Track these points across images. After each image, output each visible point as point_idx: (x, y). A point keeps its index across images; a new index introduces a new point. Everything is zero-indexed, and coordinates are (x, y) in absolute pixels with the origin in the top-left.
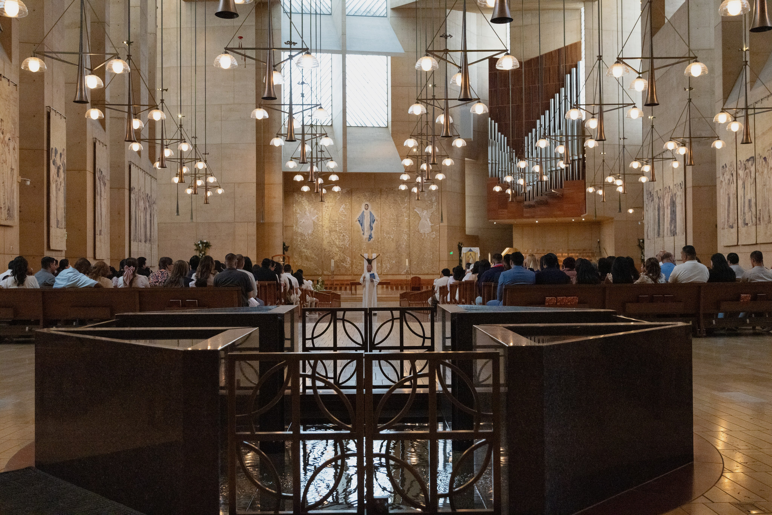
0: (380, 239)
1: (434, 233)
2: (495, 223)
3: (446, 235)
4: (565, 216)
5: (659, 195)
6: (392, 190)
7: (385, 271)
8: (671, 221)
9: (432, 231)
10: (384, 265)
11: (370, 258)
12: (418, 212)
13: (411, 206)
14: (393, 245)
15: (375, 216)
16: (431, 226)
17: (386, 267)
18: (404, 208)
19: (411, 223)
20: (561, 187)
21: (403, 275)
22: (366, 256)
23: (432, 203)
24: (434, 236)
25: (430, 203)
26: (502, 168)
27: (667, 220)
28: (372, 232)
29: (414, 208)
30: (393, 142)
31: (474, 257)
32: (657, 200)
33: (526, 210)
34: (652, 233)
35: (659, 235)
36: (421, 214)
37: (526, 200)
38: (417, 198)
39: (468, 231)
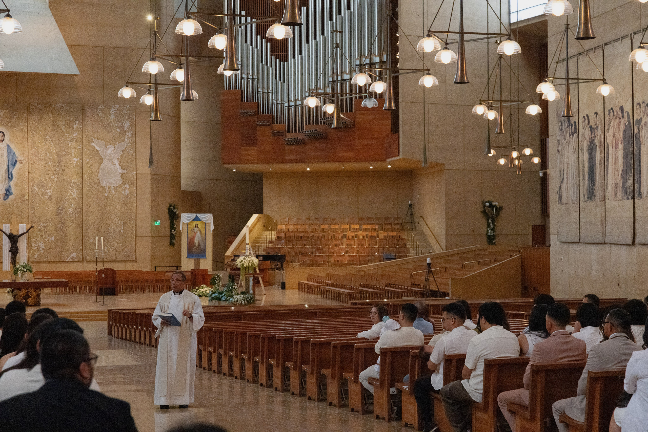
0: (26, 197)
1: (127, 186)
2: (234, 170)
3: (148, 190)
4: (356, 160)
5: (591, 124)
6: (51, 106)
7: (36, 256)
8: (625, 172)
9: (124, 183)
10: (33, 244)
11: (15, 233)
12: (98, 148)
13: (84, 136)
14: (51, 208)
15: (17, 154)
16: (122, 174)
17: (38, 249)
18: (72, 140)
19: (85, 169)
20: (351, 110)
21: (69, 262)
22: (7, 228)
23: (123, 133)
24: (127, 192)
25: (120, 133)
26: (248, 74)
27: (616, 170)
28: (12, 183)
29: (90, 141)
30: (53, 20)
31: (203, 231)
32: (587, 132)
33: (291, 148)
34: (571, 192)
35: (591, 195)
36: (103, 151)
37: (289, 131)
38: (153, 117)
39: (185, 184)
